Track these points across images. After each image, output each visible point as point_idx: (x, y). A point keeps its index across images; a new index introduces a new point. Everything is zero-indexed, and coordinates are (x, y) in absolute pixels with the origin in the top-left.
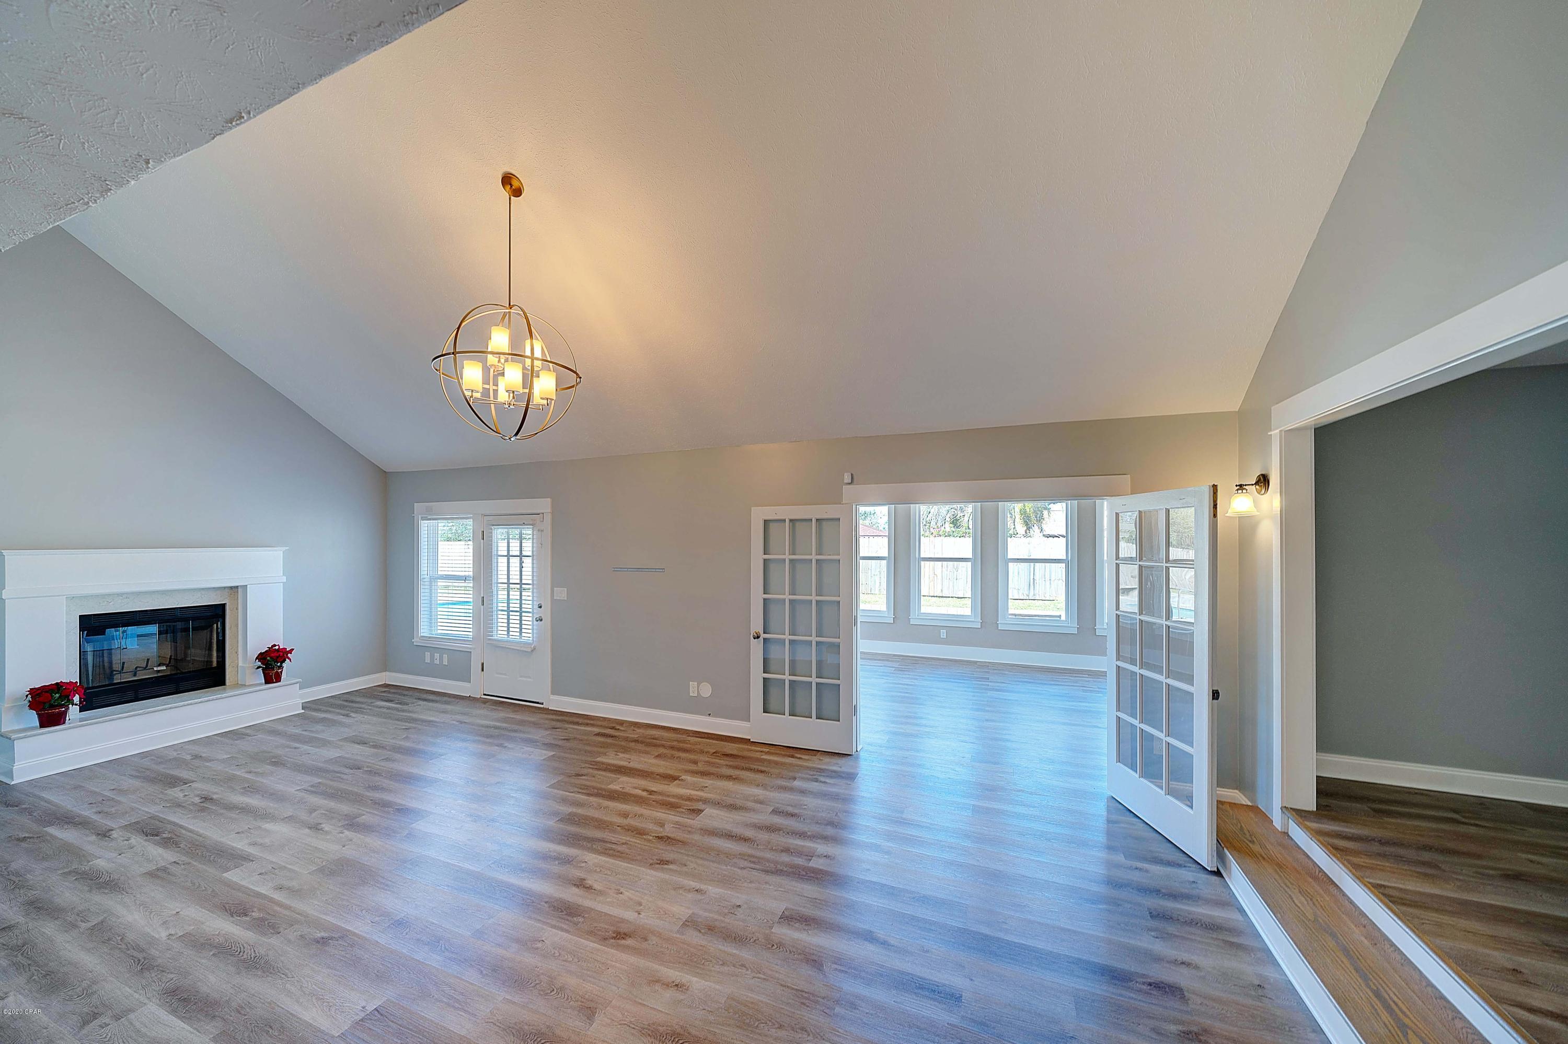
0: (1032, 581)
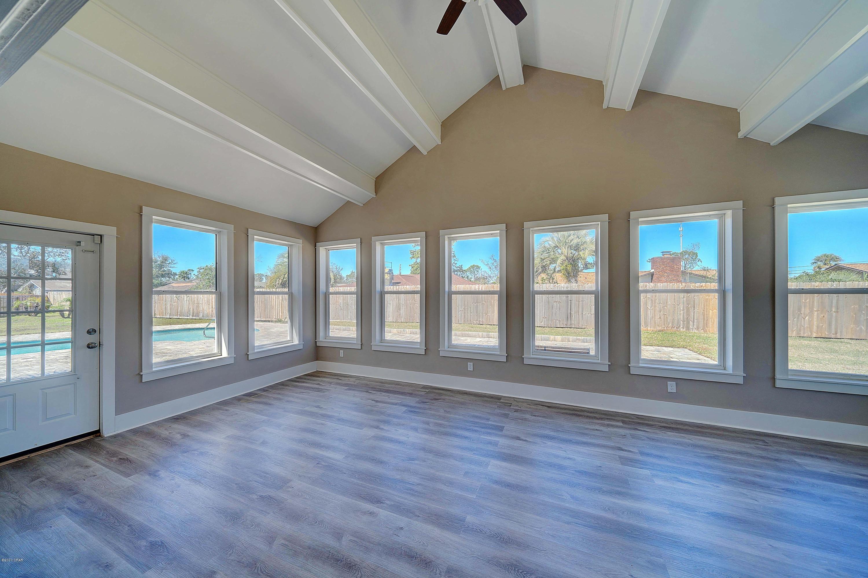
0: (569, 314)
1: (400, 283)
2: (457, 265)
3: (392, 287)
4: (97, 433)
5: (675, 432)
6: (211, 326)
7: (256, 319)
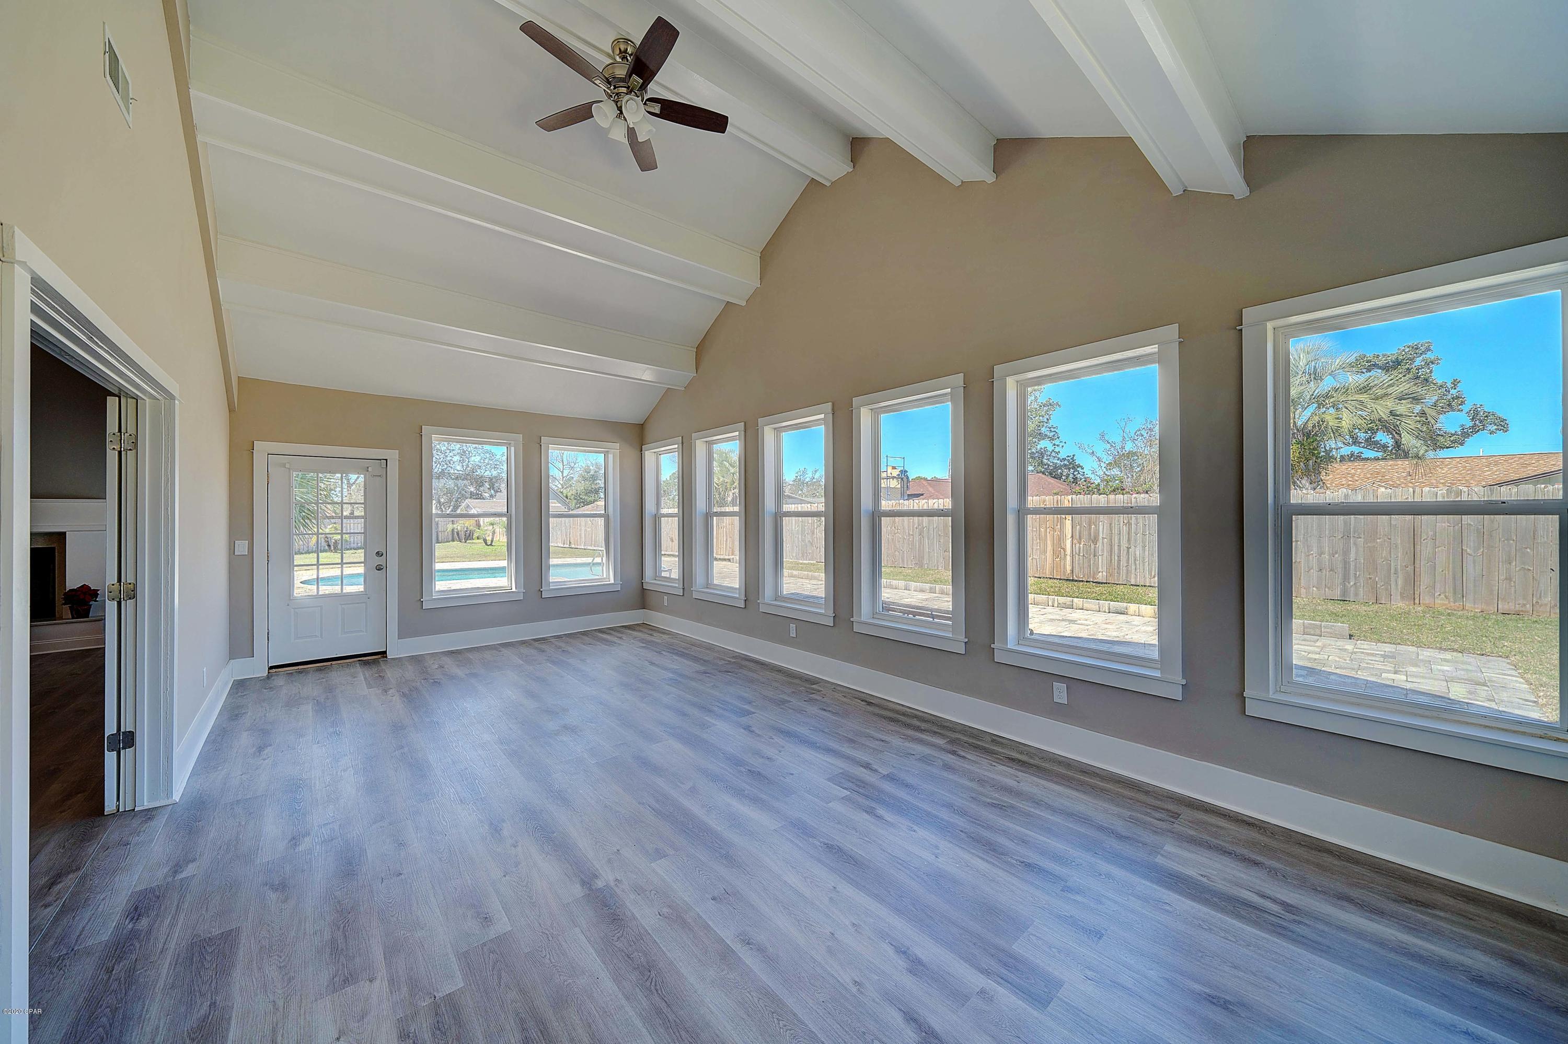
1: (922, 495)
2: (1061, 456)
3: (906, 502)
4: (384, 654)
5: (1016, 769)
6: (598, 560)
7: (663, 553)
